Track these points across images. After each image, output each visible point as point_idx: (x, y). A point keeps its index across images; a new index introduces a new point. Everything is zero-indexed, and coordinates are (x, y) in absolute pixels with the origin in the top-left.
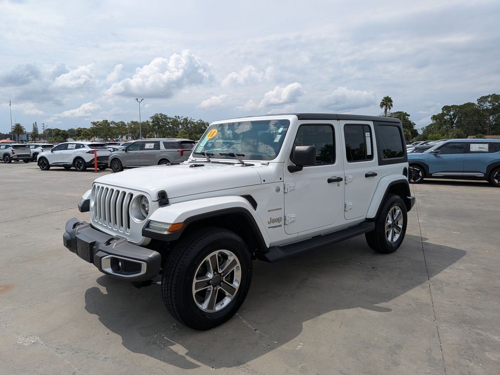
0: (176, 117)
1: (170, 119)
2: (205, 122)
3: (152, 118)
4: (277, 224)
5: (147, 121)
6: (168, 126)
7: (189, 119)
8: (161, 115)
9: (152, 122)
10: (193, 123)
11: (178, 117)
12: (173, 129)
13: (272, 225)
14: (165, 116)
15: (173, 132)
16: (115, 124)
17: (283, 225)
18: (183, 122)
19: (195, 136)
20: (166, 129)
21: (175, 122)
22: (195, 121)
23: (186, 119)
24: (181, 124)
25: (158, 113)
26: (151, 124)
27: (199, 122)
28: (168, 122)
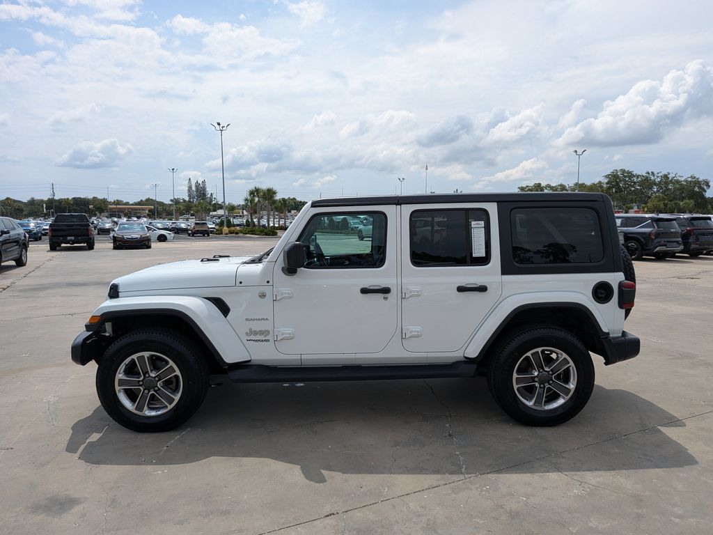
0: (648, 173)
1: (638, 177)
2: (700, 180)
3: (607, 177)
4: (262, 338)
5: (600, 183)
6: (633, 189)
7: (670, 177)
8: (623, 171)
9: (607, 183)
10: (678, 182)
11: (653, 173)
12: (643, 193)
13: (252, 337)
14: (629, 172)
15: (640, 197)
16: (552, 188)
17: (272, 341)
18: (660, 182)
19: (676, 204)
20: (630, 193)
21: (647, 182)
22: (683, 179)
23: (666, 176)
24: (655, 184)
25: (618, 169)
26: (605, 186)
27: (690, 179)
28: (634, 183)
